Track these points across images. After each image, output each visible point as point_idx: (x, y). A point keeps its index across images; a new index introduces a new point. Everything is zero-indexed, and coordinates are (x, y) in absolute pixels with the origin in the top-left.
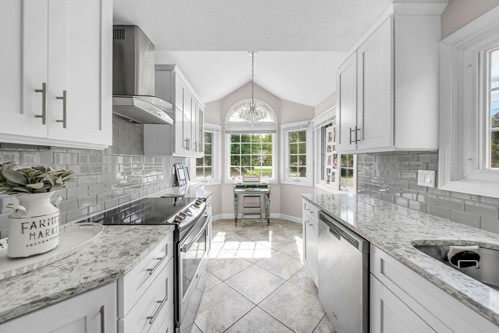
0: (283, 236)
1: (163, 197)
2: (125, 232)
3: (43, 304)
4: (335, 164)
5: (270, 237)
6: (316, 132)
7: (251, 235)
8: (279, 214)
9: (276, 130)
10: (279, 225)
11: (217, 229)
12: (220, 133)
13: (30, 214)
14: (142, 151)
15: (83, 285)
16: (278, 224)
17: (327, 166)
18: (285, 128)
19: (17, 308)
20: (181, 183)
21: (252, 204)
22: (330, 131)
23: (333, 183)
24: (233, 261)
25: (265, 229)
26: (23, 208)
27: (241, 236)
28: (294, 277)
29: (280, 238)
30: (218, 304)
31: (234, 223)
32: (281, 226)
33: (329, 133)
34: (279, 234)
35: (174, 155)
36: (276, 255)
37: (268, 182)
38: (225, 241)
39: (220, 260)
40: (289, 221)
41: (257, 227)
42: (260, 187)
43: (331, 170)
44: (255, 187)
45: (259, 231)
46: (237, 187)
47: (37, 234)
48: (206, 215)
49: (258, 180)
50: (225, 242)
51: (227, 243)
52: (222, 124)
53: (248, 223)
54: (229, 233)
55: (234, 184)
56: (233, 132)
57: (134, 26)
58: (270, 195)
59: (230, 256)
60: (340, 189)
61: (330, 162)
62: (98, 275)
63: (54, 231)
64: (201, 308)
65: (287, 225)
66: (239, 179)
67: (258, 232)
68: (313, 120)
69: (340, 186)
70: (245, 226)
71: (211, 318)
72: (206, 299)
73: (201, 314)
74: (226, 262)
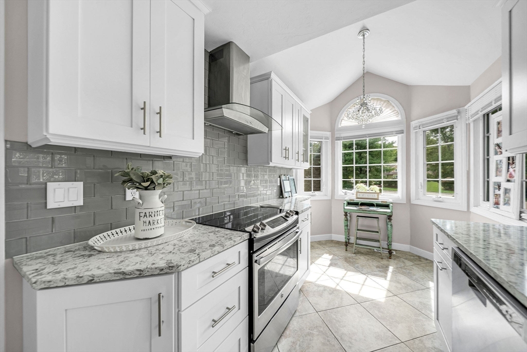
0: (411, 278)
1: (262, 207)
2: (209, 232)
3: (122, 276)
4: (511, 174)
5: (389, 274)
6: (472, 125)
7: (363, 266)
8: (409, 246)
9: (403, 131)
10: (406, 261)
11: (324, 250)
12: (329, 141)
13: (145, 206)
14: (245, 161)
15: (148, 270)
16: (406, 259)
17: (493, 179)
18: (418, 125)
19: (106, 274)
20: (286, 195)
21: (368, 226)
22: (499, 119)
23: (505, 206)
24: (333, 291)
25: (385, 262)
26: (141, 202)
27: (350, 263)
28: (417, 341)
29: (404, 279)
30: (306, 336)
31: (345, 247)
32: (408, 263)
33: (499, 123)
34: (403, 273)
35: (271, 164)
36: (393, 301)
37: (391, 200)
38: (331, 265)
39: (319, 286)
40: (424, 258)
41: (374, 257)
42: (378, 205)
43: (502, 184)
44: (372, 205)
45: (375, 263)
46: (349, 204)
47: (148, 222)
48: (297, 230)
49: (376, 197)
50: (329, 266)
51: (331, 268)
52: (332, 130)
53: (362, 251)
54: (336, 257)
55: (345, 200)
56: (345, 138)
57: (230, 42)
58: (392, 218)
59: (331, 284)
60: (521, 219)
61: (500, 172)
62: (162, 264)
63: (159, 222)
64: (287, 332)
65: (420, 263)
66: (351, 195)
67: (373, 263)
68: (466, 107)
69: (521, 212)
70: (358, 253)
71: (295, 349)
72: (295, 324)
73: (286, 340)
74: (325, 290)
